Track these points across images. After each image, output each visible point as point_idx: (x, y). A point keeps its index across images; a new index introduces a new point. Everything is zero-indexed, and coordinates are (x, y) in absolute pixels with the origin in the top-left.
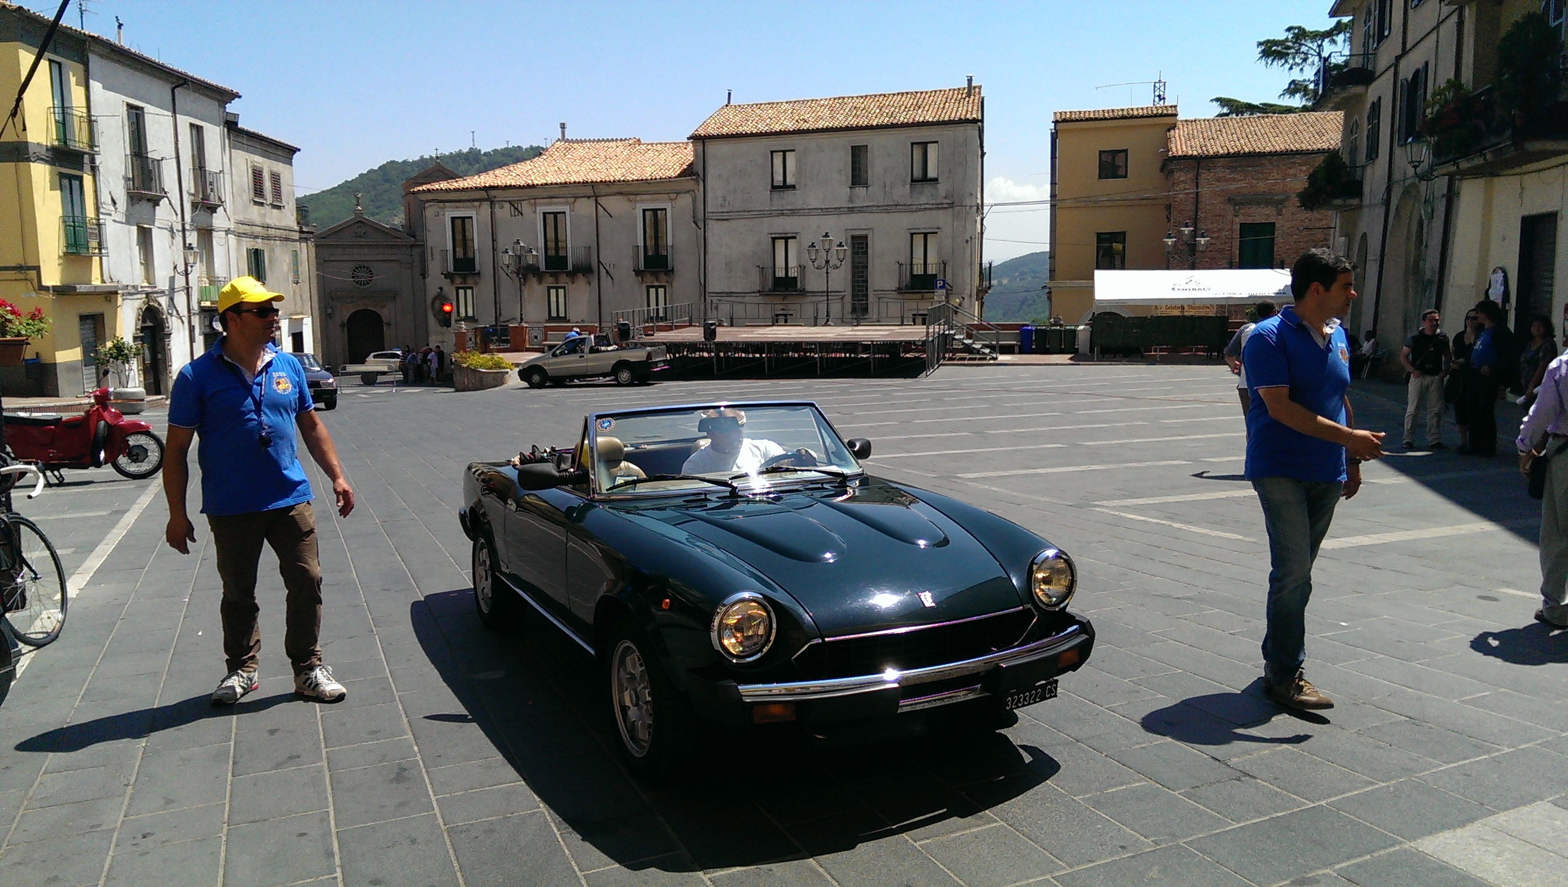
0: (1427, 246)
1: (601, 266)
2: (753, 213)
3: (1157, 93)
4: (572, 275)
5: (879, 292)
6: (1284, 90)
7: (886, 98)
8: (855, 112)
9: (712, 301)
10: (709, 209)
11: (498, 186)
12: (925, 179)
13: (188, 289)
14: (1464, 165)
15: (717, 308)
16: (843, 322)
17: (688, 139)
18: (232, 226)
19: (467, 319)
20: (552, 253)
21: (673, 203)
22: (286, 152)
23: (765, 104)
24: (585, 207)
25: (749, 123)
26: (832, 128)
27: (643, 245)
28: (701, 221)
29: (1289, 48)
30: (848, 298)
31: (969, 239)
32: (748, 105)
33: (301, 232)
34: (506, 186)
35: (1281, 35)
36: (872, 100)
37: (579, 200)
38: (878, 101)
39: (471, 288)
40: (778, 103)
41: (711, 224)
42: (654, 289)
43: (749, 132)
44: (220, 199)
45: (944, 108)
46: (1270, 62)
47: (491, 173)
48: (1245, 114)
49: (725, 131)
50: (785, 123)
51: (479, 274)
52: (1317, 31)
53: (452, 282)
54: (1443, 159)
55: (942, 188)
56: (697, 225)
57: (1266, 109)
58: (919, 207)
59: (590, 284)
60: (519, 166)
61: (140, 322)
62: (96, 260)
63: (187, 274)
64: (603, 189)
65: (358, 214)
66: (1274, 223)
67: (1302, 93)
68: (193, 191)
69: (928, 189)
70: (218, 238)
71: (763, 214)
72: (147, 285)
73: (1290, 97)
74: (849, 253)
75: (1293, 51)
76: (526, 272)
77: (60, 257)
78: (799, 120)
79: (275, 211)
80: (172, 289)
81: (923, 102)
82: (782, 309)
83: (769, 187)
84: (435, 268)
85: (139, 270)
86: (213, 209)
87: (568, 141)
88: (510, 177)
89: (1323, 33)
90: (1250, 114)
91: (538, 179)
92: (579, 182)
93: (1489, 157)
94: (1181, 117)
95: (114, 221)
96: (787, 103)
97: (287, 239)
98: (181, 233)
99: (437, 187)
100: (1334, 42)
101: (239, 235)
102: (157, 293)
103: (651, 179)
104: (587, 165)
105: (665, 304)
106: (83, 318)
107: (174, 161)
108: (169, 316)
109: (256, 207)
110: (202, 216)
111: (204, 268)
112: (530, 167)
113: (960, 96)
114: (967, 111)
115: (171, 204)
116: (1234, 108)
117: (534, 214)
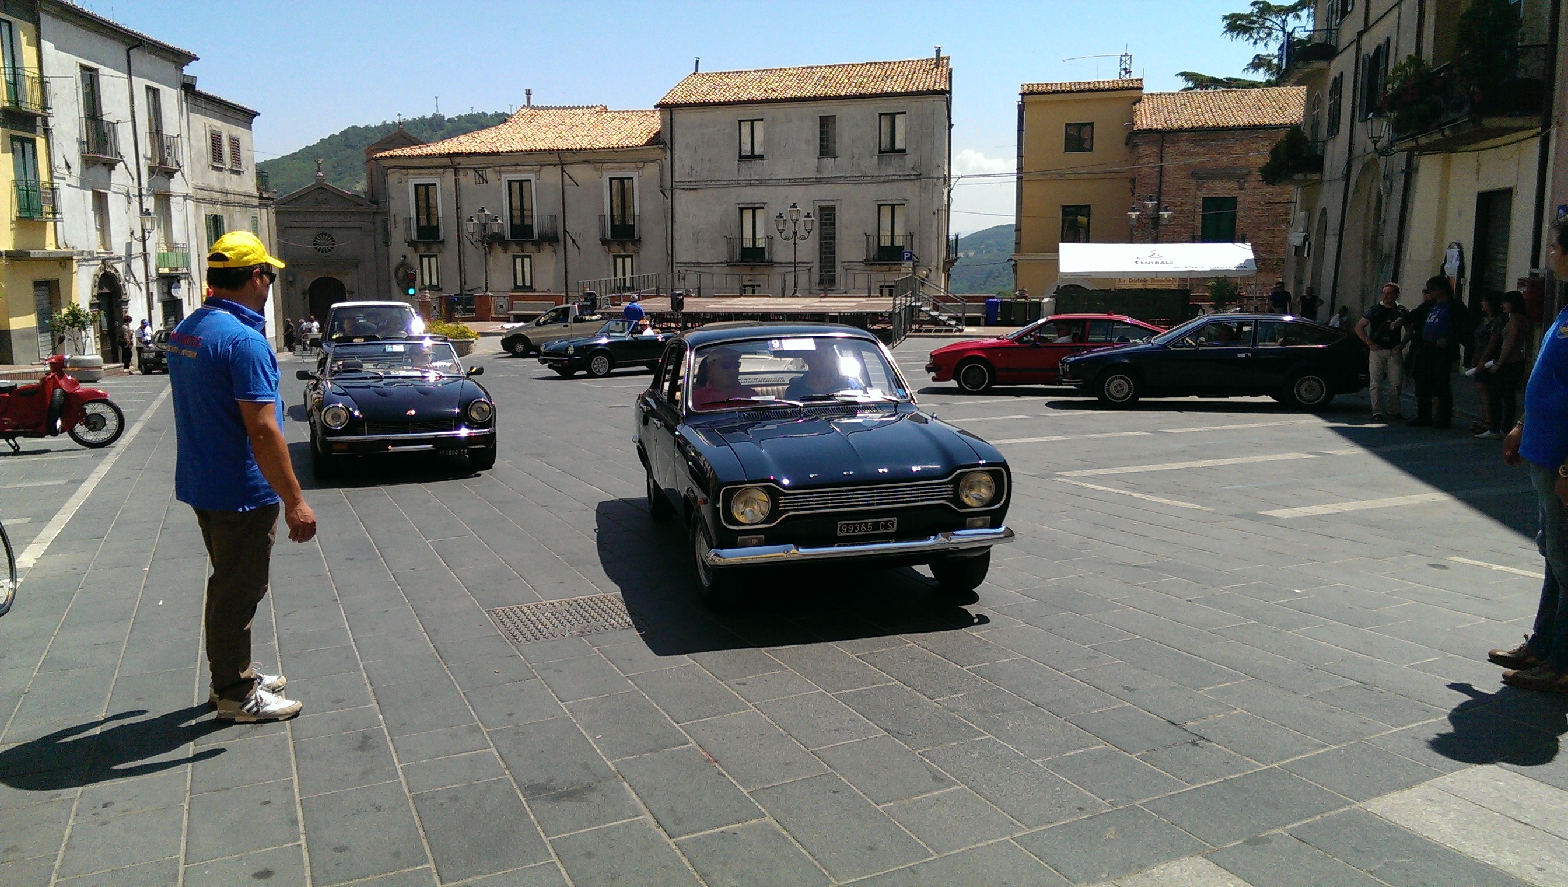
0: (1384, 221)
1: (567, 235)
2: (722, 183)
3: (1123, 67)
4: (538, 244)
5: (846, 264)
6: (1248, 65)
7: (854, 68)
8: (823, 81)
9: (679, 272)
10: (677, 179)
11: (462, 153)
12: (892, 150)
13: (145, 255)
14: (1423, 140)
15: (684, 279)
16: (810, 293)
17: (656, 107)
18: (190, 192)
19: (431, 287)
20: (517, 221)
21: (641, 171)
22: (246, 116)
23: (733, 73)
24: (551, 176)
25: (717, 91)
26: (800, 97)
27: (609, 214)
28: (668, 190)
29: (1254, 22)
30: (816, 269)
31: (936, 211)
32: (716, 74)
33: (261, 198)
34: (470, 153)
35: (1246, 9)
36: (840, 69)
37: (545, 168)
38: (846, 71)
39: (436, 256)
40: (746, 72)
41: (677, 193)
42: (621, 259)
43: (716, 101)
44: (178, 164)
45: (912, 78)
46: (1235, 36)
47: (455, 139)
48: (1210, 89)
49: (693, 99)
50: (753, 91)
51: (443, 242)
52: (1282, 6)
53: (416, 250)
54: (1403, 135)
55: (910, 159)
56: (664, 195)
57: (1230, 83)
58: (887, 178)
59: (556, 253)
60: (484, 133)
61: (96, 288)
62: (50, 225)
63: (144, 240)
64: (569, 158)
65: (320, 180)
66: (1236, 197)
67: (1266, 68)
68: (149, 155)
69: (895, 160)
70: (176, 204)
71: (729, 184)
72: (102, 250)
73: (1253, 72)
74: (817, 224)
75: (1257, 25)
76: (491, 240)
77: (12, 222)
78: (767, 89)
79: (235, 177)
80: (129, 255)
81: (891, 72)
82: (750, 280)
83: (737, 158)
84: (398, 236)
85: (95, 236)
86: (170, 174)
87: (533, 107)
88: (476, 144)
89: (1287, 7)
90: (1217, 89)
91: (503, 146)
92: (545, 150)
93: (1447, 132)
94: (1145, 91)
95: (69, 185)
96: (755, 71)
97: (246, 205)
98: (137, 199)
99: (400, 153)
100: (1298, 17)
101: (197, 201)
102: (114, 259)
103: (618, 147)
104: (553, 133)
105: (632, 274)
106: (37, 284)
107: (130, 125)
108: (126, 283)
109: (215, 173)
110: (160, 181)
111: (162, 234)
112: (494, 134)
113: (928, 67)
114: (935, 82)
115: (127, 168)
116: (1199, 82)
117: (500, 182)
